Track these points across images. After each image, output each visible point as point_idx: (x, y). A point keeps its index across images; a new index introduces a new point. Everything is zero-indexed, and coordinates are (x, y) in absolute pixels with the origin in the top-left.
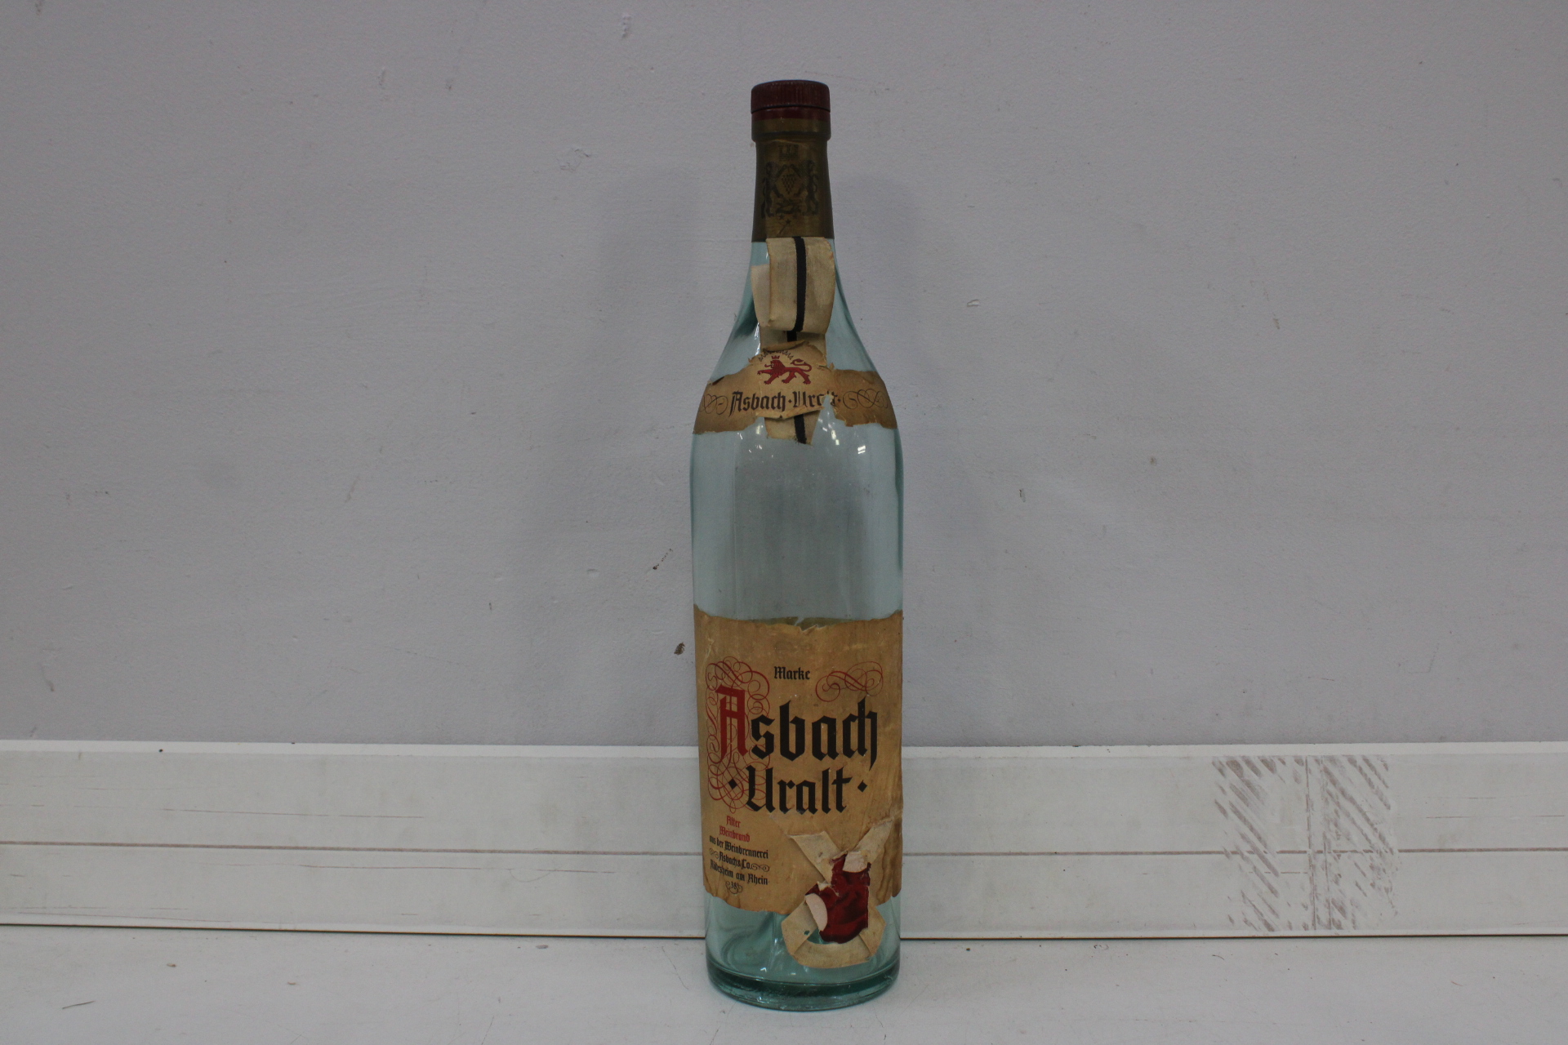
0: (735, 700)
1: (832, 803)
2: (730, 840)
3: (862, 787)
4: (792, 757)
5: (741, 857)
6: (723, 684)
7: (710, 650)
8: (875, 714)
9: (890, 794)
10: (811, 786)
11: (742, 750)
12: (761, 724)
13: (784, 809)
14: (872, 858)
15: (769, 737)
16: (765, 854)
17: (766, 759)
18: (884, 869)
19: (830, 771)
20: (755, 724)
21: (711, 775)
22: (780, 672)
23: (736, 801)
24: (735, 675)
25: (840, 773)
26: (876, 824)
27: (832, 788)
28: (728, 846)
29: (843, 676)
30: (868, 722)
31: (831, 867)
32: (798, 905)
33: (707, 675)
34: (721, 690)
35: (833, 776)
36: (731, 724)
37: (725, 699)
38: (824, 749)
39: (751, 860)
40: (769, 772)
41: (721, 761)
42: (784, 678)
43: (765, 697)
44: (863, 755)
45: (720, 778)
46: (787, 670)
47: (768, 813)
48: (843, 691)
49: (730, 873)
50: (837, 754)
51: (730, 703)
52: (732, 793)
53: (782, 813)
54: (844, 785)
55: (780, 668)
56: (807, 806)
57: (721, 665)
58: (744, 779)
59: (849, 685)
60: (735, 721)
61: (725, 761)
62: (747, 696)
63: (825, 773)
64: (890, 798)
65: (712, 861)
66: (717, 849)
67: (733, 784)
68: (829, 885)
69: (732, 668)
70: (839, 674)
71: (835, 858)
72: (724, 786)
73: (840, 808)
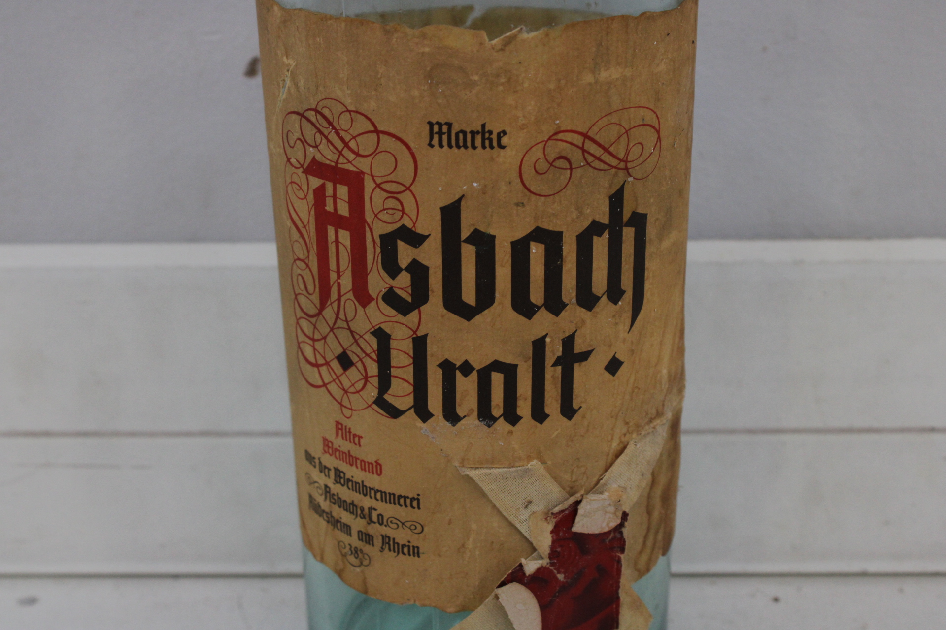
0: (343, 191)
1: (552, 404)
2: (343, 467)
3: (614, 366)
4: (467, 313)
5: (366, 502)
6: (319, 157)
7: (288, 82)
8: (645, 216)
9: (665, 371)
10: (510, 372)
11: (363, 297)
12: (401, 245)
13: (452, 415)
14: (631, 499)
15: (418, 271)
16: (414, 502)
17: (413, 316)
18: (649, 513)
19: (548, 340)
20: (388, 243)
21: (302, 338)
22: (440, 133)
23: (351, 396)
24: (342, 139)
25: (568, 342)
26: (639, 434)
27: (553, 375)
28: (339, 476)
29: (578, 140)
30: (628, 234)
31: (550, 527)
32: (481, 600)
33: (286, 135)
34: (315, 168)
35: (554, 350)
36: (337, 241)
37: (322, 187)
38: (537, 295)
39: (388, 510)
40: (420, 344)
41: (320, 313)
42: (450, 146)
43: (408, 189)
44: (616, 303)
45: (319, 345)
46: (456, 128)
47: (419, 423)
48: (577, 173)
49: (347, 529)
50: (565, 305)
51: (334, 197)
52: (343, 379)
53: (448, 424)
54: (576, 366)
55: (440, 125)
56: (501, 411)
57: (311, 115)
58: (367, 355)
59: (590, 159)
60: (345, 237)
61: (329, 313)
62: (369, 185)
63: (539, 345)
64: (665, 380)
65: (311, 496)
66: (321, 479)
67: (345, 361)
68: (545, 562)
69: (335, 124)
70: (569, 137)
71: (556, 510)
72: (327, 363)
73: (568, 411)
